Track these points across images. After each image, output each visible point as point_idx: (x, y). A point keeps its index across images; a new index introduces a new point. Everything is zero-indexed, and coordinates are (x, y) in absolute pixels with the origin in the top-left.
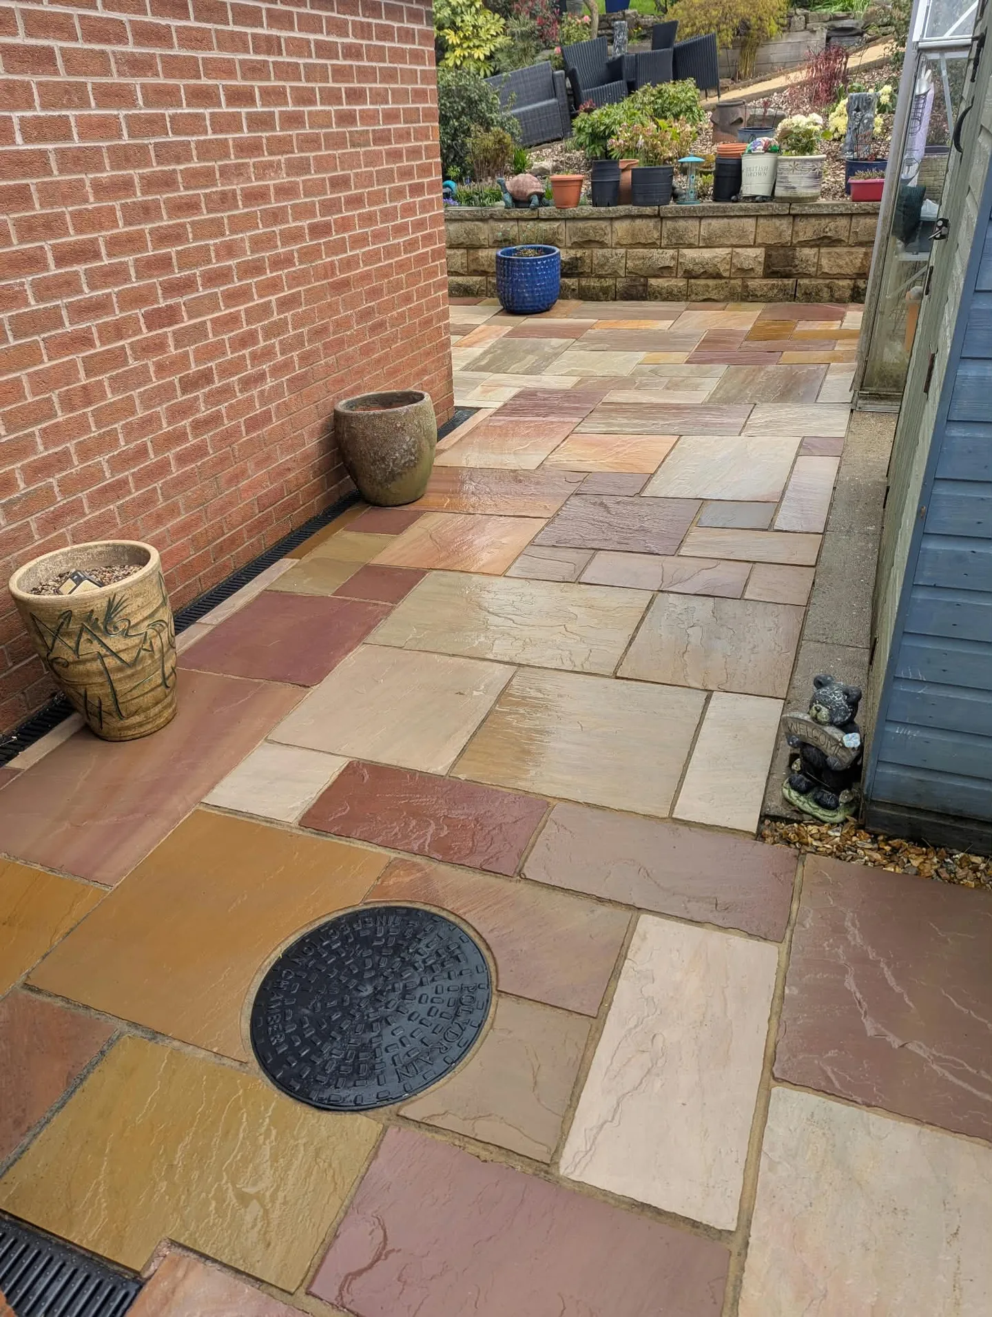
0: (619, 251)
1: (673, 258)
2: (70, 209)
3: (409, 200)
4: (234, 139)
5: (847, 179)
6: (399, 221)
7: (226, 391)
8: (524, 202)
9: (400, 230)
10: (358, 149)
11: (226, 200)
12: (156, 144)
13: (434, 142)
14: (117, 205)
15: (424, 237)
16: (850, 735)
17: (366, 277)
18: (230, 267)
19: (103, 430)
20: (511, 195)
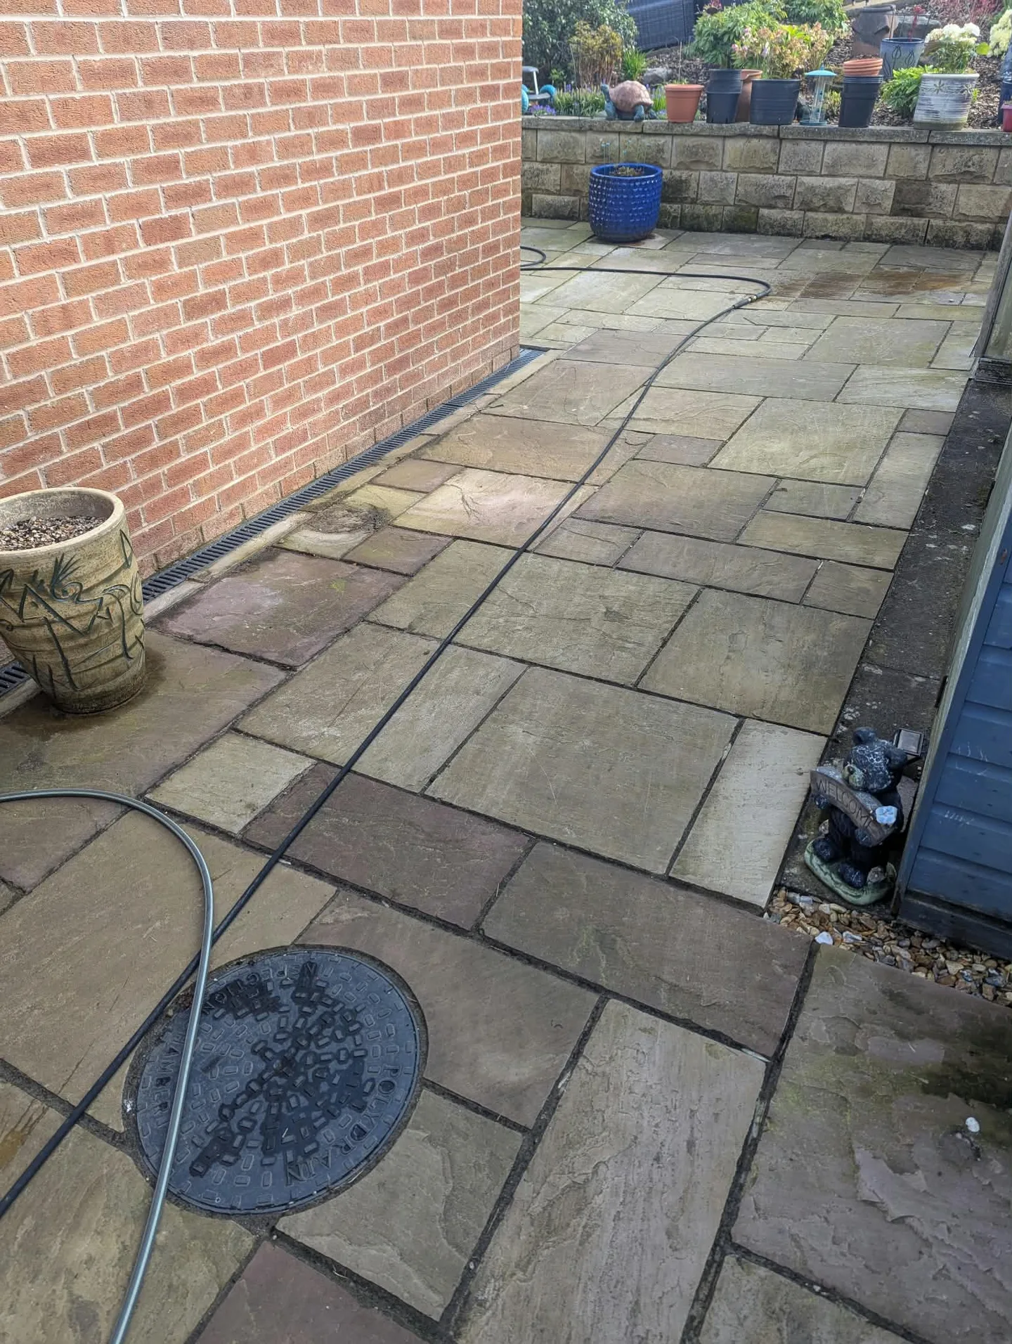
0: (729, 175)
1: (789, 186)
2: (52, 97)
3: (479, 105)
4: (263, 23)
5: (1001, 104)
6: (466, 129)
7: (242, 319)
8: (628, 113)
9: (467, 139)
10: (419, 42)
11: (249, 95)
12: (165, 25)
13: (517, 38)
14: (111, 94)
15: (495, 149)
16: (885, 808)
17: (420, 193)
18: (251, 175)
19: (87, 358)
20: (615, 105)
